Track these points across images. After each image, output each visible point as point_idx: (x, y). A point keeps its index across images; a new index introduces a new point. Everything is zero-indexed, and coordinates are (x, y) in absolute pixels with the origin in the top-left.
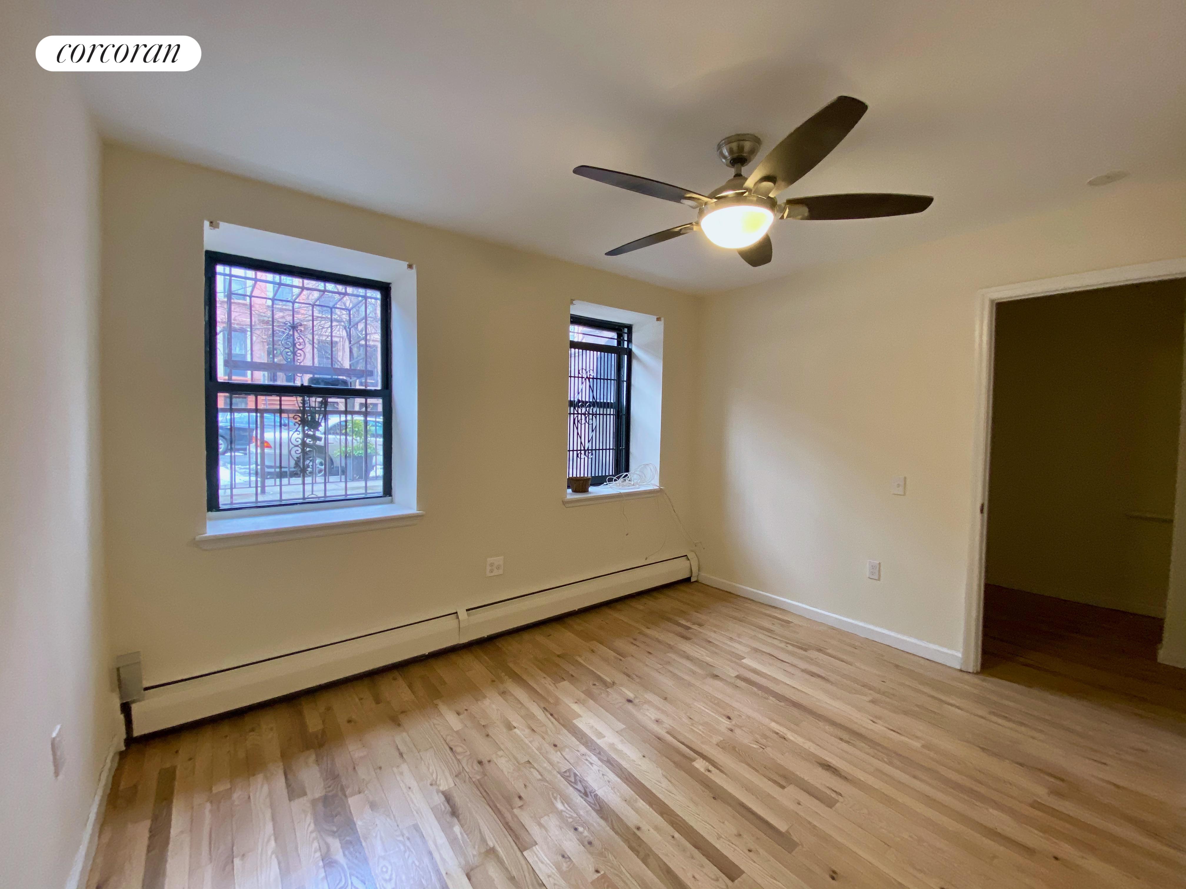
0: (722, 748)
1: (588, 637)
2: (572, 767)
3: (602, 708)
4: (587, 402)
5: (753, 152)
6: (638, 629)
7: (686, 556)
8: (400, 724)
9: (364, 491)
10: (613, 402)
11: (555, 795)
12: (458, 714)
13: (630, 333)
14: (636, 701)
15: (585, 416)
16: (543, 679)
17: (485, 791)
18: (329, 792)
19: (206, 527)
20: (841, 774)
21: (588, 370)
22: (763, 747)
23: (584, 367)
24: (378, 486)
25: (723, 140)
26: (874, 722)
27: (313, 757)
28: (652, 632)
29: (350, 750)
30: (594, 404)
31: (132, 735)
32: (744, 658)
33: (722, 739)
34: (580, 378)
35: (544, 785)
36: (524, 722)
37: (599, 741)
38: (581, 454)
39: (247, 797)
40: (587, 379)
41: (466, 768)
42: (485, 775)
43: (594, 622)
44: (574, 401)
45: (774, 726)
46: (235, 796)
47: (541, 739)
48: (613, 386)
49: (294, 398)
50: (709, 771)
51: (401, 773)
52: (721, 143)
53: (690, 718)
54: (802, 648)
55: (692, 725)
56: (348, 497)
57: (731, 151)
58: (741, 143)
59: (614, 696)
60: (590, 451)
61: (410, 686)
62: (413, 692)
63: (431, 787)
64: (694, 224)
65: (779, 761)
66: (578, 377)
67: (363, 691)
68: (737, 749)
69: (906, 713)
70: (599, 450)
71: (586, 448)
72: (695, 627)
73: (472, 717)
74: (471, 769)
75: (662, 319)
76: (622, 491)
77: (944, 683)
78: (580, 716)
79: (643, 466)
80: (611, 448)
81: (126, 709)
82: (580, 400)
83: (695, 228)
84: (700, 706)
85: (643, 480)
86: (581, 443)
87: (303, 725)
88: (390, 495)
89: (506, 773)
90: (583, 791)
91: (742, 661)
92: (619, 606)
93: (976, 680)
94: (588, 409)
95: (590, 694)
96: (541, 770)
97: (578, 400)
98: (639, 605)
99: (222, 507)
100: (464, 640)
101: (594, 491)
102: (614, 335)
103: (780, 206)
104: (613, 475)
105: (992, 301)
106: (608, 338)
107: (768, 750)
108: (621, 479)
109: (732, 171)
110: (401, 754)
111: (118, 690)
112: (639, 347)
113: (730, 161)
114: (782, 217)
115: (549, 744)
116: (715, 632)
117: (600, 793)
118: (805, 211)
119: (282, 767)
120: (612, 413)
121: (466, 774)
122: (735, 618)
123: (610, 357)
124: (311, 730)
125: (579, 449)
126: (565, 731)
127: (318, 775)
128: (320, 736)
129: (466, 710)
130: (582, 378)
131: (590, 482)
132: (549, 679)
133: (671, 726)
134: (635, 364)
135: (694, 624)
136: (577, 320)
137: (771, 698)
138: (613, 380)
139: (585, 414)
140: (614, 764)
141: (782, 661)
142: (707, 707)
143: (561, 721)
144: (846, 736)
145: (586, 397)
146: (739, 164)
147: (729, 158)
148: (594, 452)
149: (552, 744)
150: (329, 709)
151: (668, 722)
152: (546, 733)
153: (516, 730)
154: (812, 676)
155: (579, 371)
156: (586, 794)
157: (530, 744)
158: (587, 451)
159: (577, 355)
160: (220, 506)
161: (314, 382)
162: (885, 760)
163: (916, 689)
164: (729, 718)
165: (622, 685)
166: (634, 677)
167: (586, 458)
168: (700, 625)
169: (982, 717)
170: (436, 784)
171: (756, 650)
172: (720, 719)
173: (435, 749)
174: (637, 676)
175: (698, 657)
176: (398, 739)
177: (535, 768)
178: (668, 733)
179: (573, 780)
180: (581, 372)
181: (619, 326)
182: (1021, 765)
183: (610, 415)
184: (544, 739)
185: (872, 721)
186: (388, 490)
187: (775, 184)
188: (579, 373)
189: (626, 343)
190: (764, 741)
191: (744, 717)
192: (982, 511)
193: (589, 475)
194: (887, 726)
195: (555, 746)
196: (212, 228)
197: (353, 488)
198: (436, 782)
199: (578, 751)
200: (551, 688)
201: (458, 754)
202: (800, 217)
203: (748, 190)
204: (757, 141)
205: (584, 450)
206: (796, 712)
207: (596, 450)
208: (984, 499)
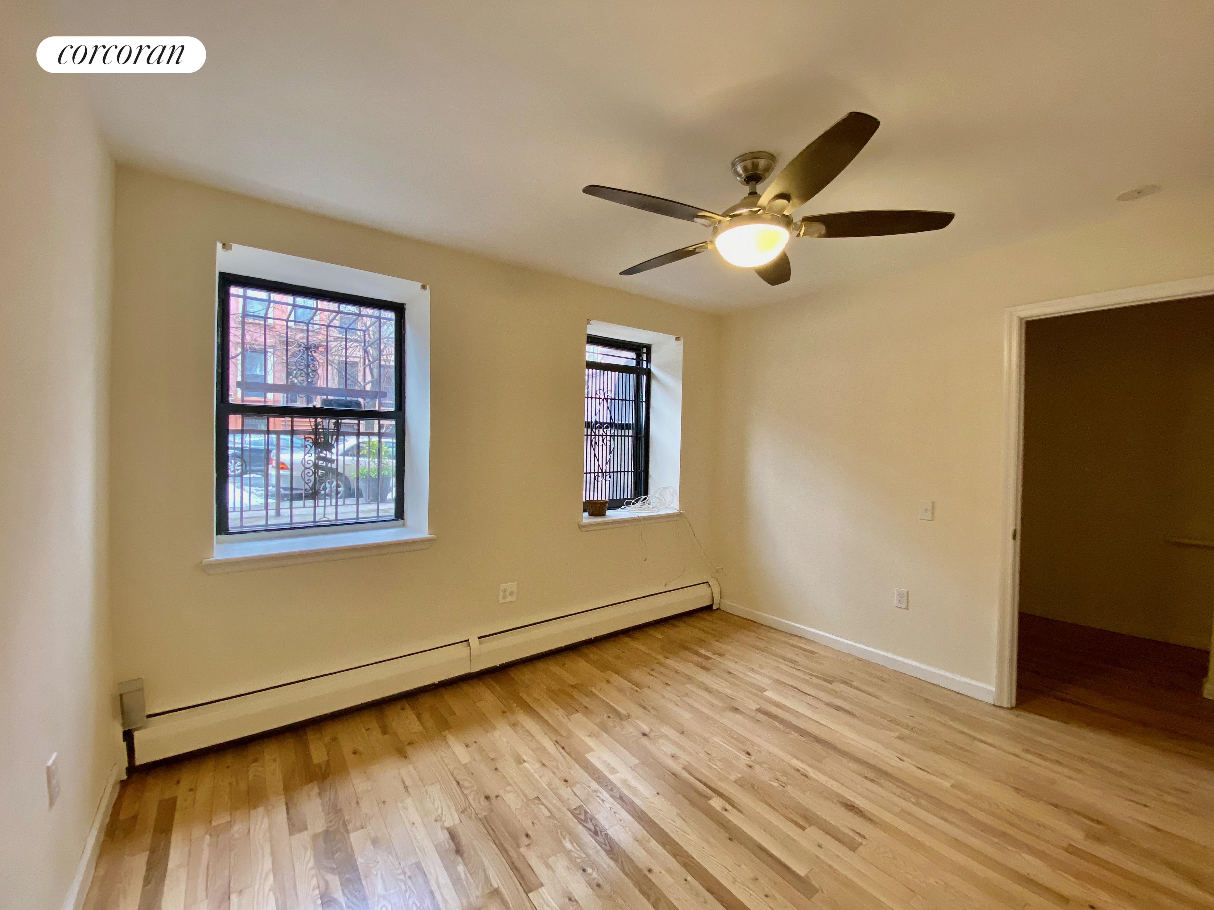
0: (740, 786)
1: (604, 667)
2: (582, 803)
3: (616, 741)
4: (604, 424)
5: (768, 169)
6: (656, 659)
7: (708, 582)
8: (407, 757)
9: (375, 515)
10: (631, 423)
11: (564, 833)
12: (467, 746)
13: (649, 353)
14: (652, 735)
15: (603, 437)
16: (556, 711)
17: (492, 829)
18: (331, 827)
19: (213, 550)
20: (864, 815)
21: (605, 390)
22: (783, 785)
23: (602, 388)
24: (389, 508)
25: (737, 158)
26: (901, 759)
27: (316, 790)
28: (672, 663)
29: (355, 782)
30: (611, 425)
31: (135, 764)
32: (765, 690)
33: (740, 776)
34: (597, 399)
35: (552, 822)
36: (535, 755)
37: (612, 777)
38: (598, 476)
39: (246, 831)
40: (605, 400)
41: (472, 803)
42: (492, 811)
43: (610, 652)
44: (592, 422)
45: (795, 762)
46: (236, 828)
47: (552, 775)
48: (632, 405)
49: (307, 420)
50: (726, 810)
51: (406, 809)
52: (735, 161)
53: (708, 753)
54: (825, 680)
55: (710, 760)
56: (360, 521)
57: (745, 169)
58: (755, 160)
59: (629, 730)
60: (607, 474)
61: (419, 717)
62: (422, 724)
63: (435, 823)
64: (708, 242)
65: (800, 801)
66: (596, 398)
67: (371, 721)
68: (756, 788)
69: (935, 750)
70: (617, 472)
71: (604, 471)
72: (714, 657)
73: (481, 750)
74: (479, 806)
75: (682, 338)
76: (641, 515)
77: (977, 719)
78: (594, 750)
79: (662, 489)
80: (630, 470)
81: (128, 736)
82: (598, 421)
83: (710, 247)
84: (717, 740)
85: (662, 503)
86: (599, 465)
87: (308, 756)
88: (403, 519)
89: (513, 810)
90: (593, 829)
91: (764, 693)
92: (637, 634)
93: (1010, 716)
94: (605, 430)
95: (604, 728)
96: (550, 806)
97: (596, 421)
98: (658, 634)
99: (231, 530)
100: (476, 669)
101: (612, 514)
102: (633, 355)
103: (796, 224)
104: (631, 499)
105: (1021, 319)
106: (626, 358)
107: (789, 788)
108: (640, 503)
109: (747, 189)
110: (406, 788)
111: (120, 717)
112: (658, 367)
113: (745, 179)
114: (799, 235)
115: (560, 779)
116: (736, 662)
117: (610, 832)
118: (822, 228)
119: (284, 800)
120: (630, 434)
121: (473, 810)
122: (758, 649)
123: (628, 377)
124: (315, 761)
125: (596, 471)
126: (577, 766)
127: (321, 809)
128: (324, 768)
129: (475, 742)
130: (600, 398)
131: (607, 506)
132: (561, 710)
133: (687, 761)
134: (654, 385)
135: (714, 654)
136: (594, 340)
137: (793, 733)
138: (631, 400)
139: (602, 436)
140: (627, 802)
141: (806, 694)
142: (725, 742)
143: (573, 756)
144: (870, 774)
145: (605, 418)
146: (754, 182)
147: (744, 176)
148: (612, 474)
149: (563, 780)
150: (334, 739)
151: (685, 758)
152: (557, 768)
153: (526, 764)
154: (837, 710)
155: (596, 391)
156: (596, 833)
157: (540, 779)
158: (605, 474)
159: (594, 376)
160: (230, 529)
161: (327, 403)
162: (912, 800)
163: (944, 724)
164: (749, 754)
165: (637, 718)
166: (651, 709)
167: (604, 481)
168: (722, 655)
169: (1015, 755)
170: (441, 820)
171: (779, 682)
172: (740, 755)
173: (442, 783)
174: (653, 709)
175: (718, 689)
176: (403, 772)
177: (543, 804)
178: (684, 768)
179: (582, 817)
180: (598, 393)
181: (639, 346)
182: (1056, 806)
183: (628, 436)
184: (554, 773)
185: (900, 759)
186: (400, 514)
187: (789, 202)
188: (596, 394)
189: (645, 363)
190: (784, 779)
191: (763, 753)
192: (1014, 537)
193: (607, 498)
194: (915, 764)
195: (566, 781)
196: (225, 250)
197: (364, 511)
198: (441, 818)
199: (590, 787)
200: (564, 720)
201: (467, 788)
202: (817, 235)
203: (763, 208)
204: (772, 158)
205: (602, 472)
206: (818, 747)
207: (613, 472)
208: (1016, 525)
